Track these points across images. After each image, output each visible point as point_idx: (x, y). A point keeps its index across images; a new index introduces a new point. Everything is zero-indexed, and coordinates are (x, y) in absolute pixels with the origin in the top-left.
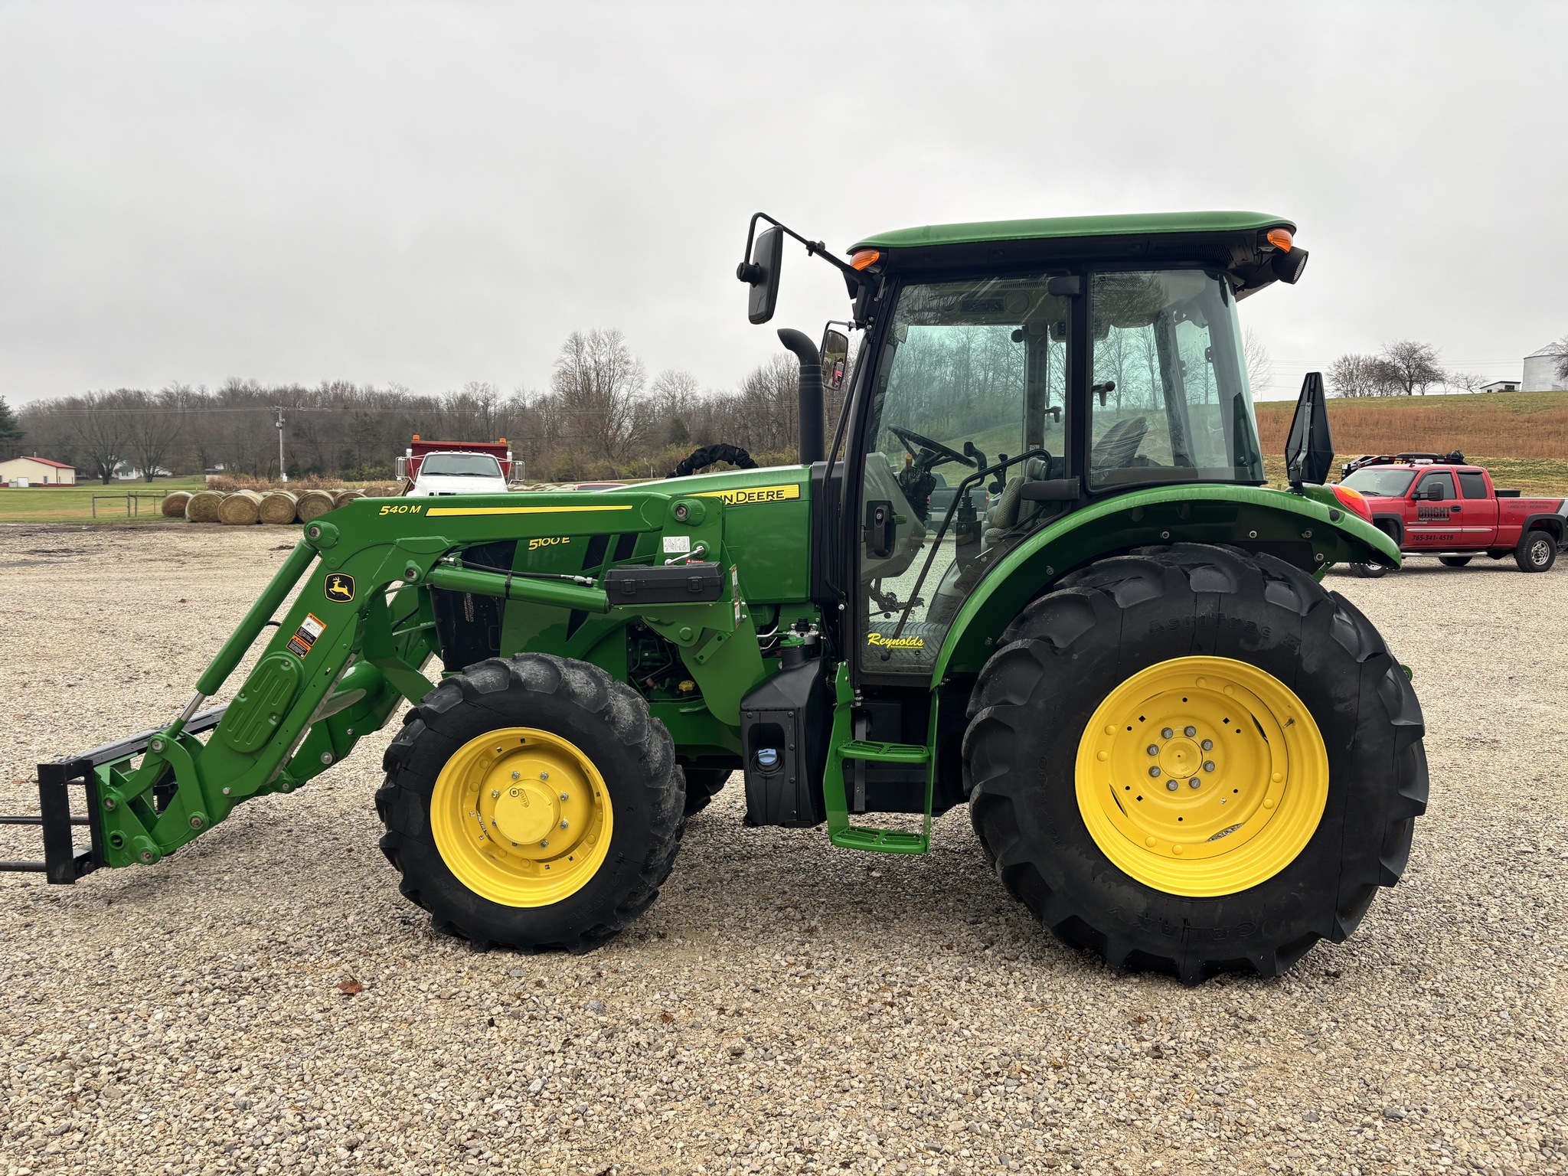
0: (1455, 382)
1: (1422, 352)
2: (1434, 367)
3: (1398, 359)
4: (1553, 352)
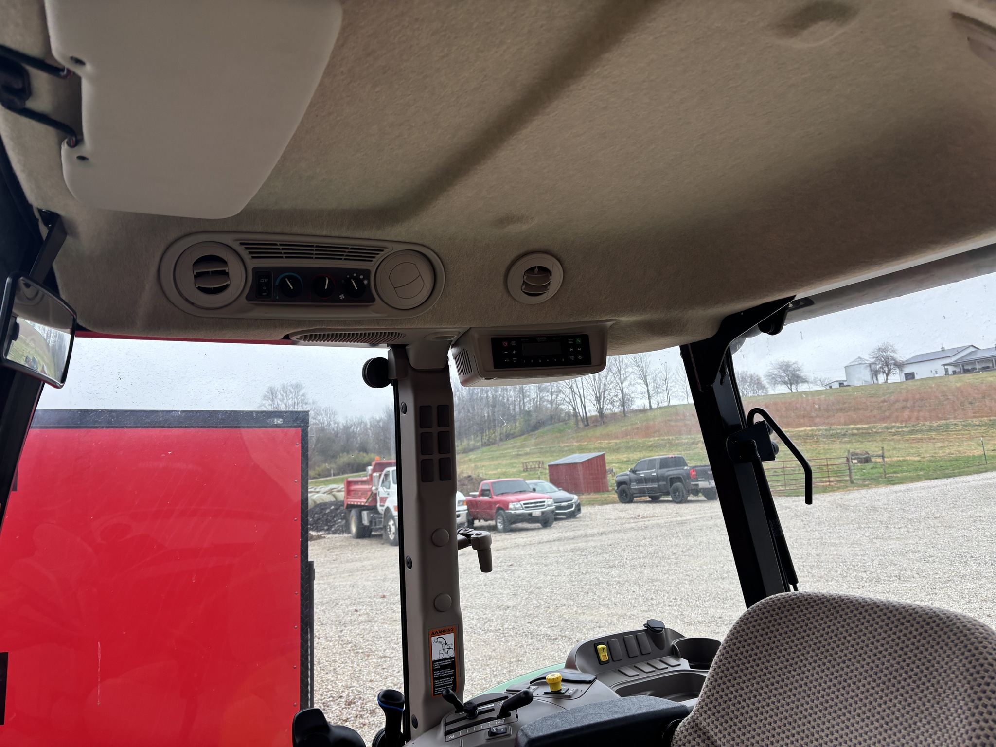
0: (815, 382)
1: (793, 366)
2: (802, 375)
3: (781, 371)
4: (860, 362)
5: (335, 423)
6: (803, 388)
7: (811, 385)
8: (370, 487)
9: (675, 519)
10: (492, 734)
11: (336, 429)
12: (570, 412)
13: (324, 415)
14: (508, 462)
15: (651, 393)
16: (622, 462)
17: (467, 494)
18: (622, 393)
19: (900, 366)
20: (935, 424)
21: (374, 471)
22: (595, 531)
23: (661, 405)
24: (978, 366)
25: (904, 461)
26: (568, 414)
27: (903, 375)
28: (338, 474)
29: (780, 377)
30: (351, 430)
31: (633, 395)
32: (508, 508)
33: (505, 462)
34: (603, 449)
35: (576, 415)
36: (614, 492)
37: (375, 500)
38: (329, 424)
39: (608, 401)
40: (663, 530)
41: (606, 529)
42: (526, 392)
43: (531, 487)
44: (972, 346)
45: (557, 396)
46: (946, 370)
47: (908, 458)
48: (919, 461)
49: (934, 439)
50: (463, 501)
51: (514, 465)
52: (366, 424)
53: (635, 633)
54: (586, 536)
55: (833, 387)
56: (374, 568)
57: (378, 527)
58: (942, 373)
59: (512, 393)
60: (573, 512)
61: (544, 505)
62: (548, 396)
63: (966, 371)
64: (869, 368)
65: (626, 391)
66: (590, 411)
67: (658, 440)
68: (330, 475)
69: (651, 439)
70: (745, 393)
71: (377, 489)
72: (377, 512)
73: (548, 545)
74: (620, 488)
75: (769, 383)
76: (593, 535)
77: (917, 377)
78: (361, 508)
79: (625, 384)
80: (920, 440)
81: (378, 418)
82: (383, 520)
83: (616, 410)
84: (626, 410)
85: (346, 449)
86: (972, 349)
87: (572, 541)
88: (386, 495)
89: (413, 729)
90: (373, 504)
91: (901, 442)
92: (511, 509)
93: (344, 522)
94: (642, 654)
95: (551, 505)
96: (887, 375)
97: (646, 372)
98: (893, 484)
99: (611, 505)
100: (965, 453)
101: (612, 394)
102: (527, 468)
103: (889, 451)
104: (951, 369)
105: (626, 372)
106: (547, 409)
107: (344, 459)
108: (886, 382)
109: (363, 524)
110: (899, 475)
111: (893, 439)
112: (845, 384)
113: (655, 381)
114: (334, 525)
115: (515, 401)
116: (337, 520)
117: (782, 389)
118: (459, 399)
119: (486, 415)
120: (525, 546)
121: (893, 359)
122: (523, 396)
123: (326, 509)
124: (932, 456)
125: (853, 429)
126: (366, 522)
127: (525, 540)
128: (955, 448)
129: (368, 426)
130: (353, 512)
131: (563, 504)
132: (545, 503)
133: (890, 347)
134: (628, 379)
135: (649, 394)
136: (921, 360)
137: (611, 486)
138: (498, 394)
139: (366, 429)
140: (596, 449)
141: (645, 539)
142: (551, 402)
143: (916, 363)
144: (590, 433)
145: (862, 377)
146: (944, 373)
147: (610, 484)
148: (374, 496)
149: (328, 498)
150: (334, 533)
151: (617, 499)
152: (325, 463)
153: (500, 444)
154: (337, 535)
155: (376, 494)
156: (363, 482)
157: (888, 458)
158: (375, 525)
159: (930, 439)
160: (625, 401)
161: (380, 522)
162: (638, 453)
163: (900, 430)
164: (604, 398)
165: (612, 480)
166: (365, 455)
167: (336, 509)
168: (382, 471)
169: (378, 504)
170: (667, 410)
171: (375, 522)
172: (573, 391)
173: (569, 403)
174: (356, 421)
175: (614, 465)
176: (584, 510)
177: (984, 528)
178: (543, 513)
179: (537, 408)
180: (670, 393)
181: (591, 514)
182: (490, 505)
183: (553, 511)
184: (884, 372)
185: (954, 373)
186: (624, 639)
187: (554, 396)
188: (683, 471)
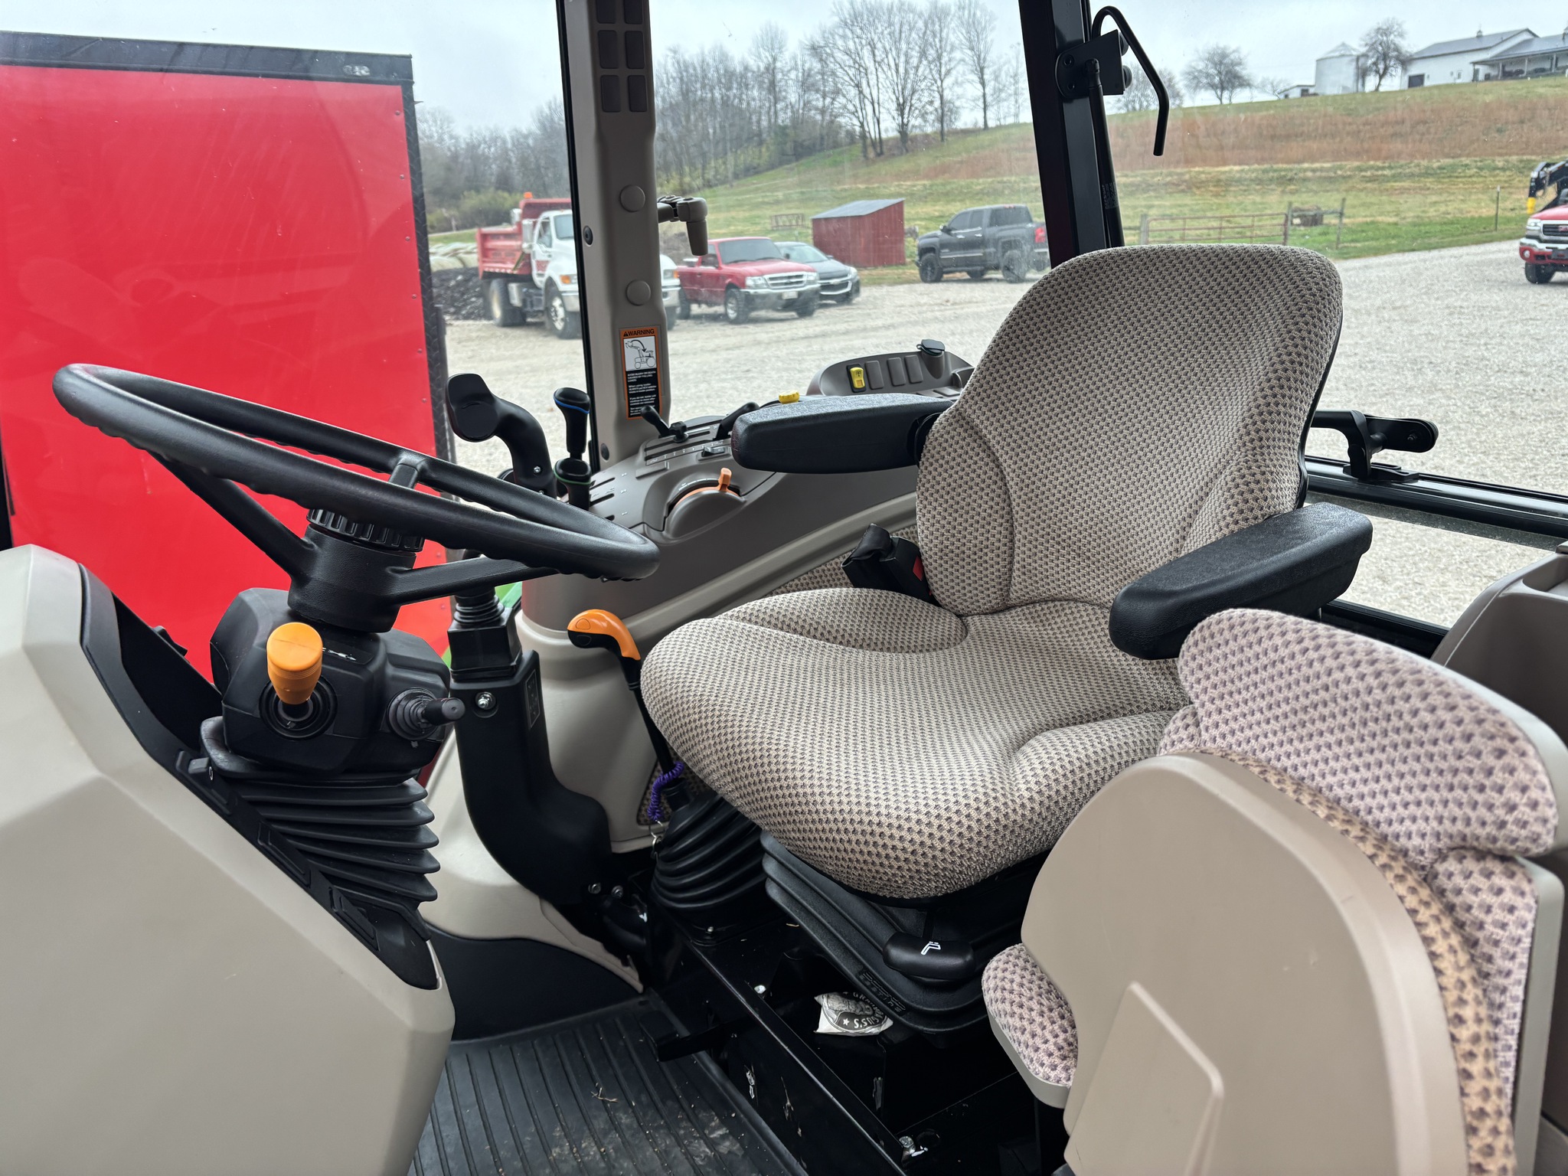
1: (1232, 57)
3: (1210, 65)
4: (1343, 52)
5: (451, 137)
6: (1241, 96)
7: (1255, 92)
8: (519, 243)
9: (1003, 306)
10: (706, 454)
11: (453, 149)
12: (854, 131)
13: (431, 123)
14: (747, 214)
15: (989, 99)
16: (931, 219)
17: (678, 260)
18: (942, 97)
20: (1436, 165)
21: (524, 216)
22: (879, 323)
23: (1003, 123)
24: (1527, 68)
25: (1372, 223)
26: (850, 134)
27: (1406, 79)
28: (464, 227)
29: (1208, 75)
30: (480, 151)
31: (957, 103)
32: (744, 285)
33: (742, 215)
34: (900, 195)
35: (863, 135)
36: (914, 265)
37: (529, 265)
38: (441, 140)
39: (917, 112)
40: (983, 322)
41: (897, 320)
42: (780, 91)
43: (783, 252)
44: (1528, 31)
45: (834, 99)
46: (1476, 72)
47: (1380, 219)
48: (1396, 224)
49: (1428, 189)
50: (673, 272)
51: (757, 220)
52: (504, 142)
53: (903, 356)
54: (865, 330)
55: (1291, 96)
56: (534, 370)
57: (536, 309)
58: (1467, 78)
59: (755, 93)
60: (848, 295)
61: (801, 282)
62: (817, 99)
63: (1507, 75)
64: (1354, 64)
65: (947, 94)
66: (886, 130)
67: (992, 182)
68: (450, 229)
69: (981, 181)
70: (1145, 104)
71: (531, 247)
72: (534, 286)
73: (805, 343)
74: (925, 258)
75: (1187, 86)
76: (875, 329)
77: (1427, 83)
78: (508, 278)
79: (948, 82)
80: (1403, 191)
81: (525, 132)
82: (543, 298)
83: (929, 130)
84: (946, 129)
85: (475, 184)
86: (1526, 36)
87: (842, 337)
88: (544, 258)
89: (602, 460)
90: (525, 272)
91: (1377, 193)
92: (750, 287)
93: (481, 301)
94: (911, 383)
95: (813, 282)
96: (1381, 77)
97: (985, 59)
98: (1346, 259)
99: (906, 286)
100: (1469, 212)
101: (925, 99)
102: (778, 226)
103: (1354, 207)
104: (1483, 70)
105: (950, 60)
106: (815, 122)
107: (472, 201)
108: (1377, 89)
109: (511, 305)
110: (1359, 245)
111: (1365, 188)
112: (1312, 91)
113: (996, 78)
114: (464, 306)
115: (760, 107)
116: (469, 299)
117: (1207, 98)
118: (664, 100)
119: (711, 131)
120: (769, 344)
121: (1397, 49)
122: (775, 98)
123: (449, 280)
124: (1418, 217)
125: (1305, 170)
126: (516, 301)
127: (771, 335)
128: (1456, 205)
129: (509, 146)
130: (495, 285)
131: (832, 282)
132: (804, 279)
133: (1396, 27)
134: (954, 72)
135: (985, 102)
137: (911, 256)
138: (731, 94)
139: (506, 151)
140: (890, 196)
141: (953, 334)
142: (823, 111)
143: (1432, 57)
144: (884, 168)
145: (1340, 81)
146: (1471, 77)
147: (908, 253)
148: (526, 259)
149: (452, 264)
150: (467, 317)
151: (918, 276)
152: (440, 206)
153: (735, 183)
154: (470, 322)
155: (528, 256)
156: (508, 236)
157: (1349, 217)
158: (532, 306)
159: (1421, 189)
160: (945, 111)
161: (540, 300)
162: (958, 204)
163: (1380, 173)
164: (911, 105)
165: (911, 246)
166: (506, 195)
167: (466, 281)
168: (537, 216)
169: (535, 272)
170: (1013, 131)
171: (531, 302)
172: (861, 92)
173: (853, 113)
174: (487, 134)
175: (918, 222)
176: (865, 292)
177: (1461, 324)
178: (800, 294)
179: (797, 122)
180: (1020, 101)
181: (875, 298)
182: (716, 278)
183: (816, 292)
184: (1377, 72)
185: (1488, 77)
186: (888, 362)
187: (828, 100)
188: (1024, 231)
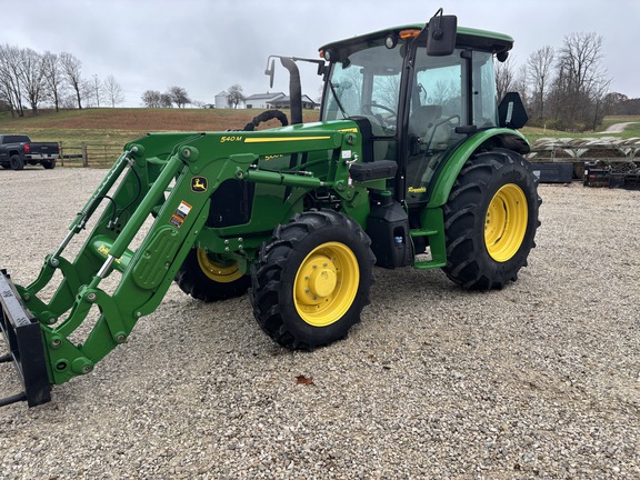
0: (195, 103)
1: (182, 91)
2: (187, 98)
3: (174, 93)
4: (223, 94)
7: (193, 105)
12: (6, 104)
15: (81, 96)
18: (55, 93)
19: (244, 100)
23: (90, 107)
24: (283, 105)
27: (246, 106)
29: (174, 97)
35: (12, 107)
39: (41, 98)
44: (282, 93)
55: (207, 108)
58: (265, 107)
64: (227, 98)
65: (58, 92)
66: (25, 105)
77: (253, 108)
79: (58, 87)
83: (49, 107)
84: (59, 107)
96: (236, 104)
97: (77, 79)
101: (46, 93)
105: (59, 78)
108: (236, 108)
112: (214, 107)
121: (240, 95)
133: (239, 87)
134: (61, 83)
136: (255, 98)
143: (253, 99)
144: (23, 122)
145: (223, 104)
160: (57, 100)
164: (38, 95)
172: (9, 87)
188: (19, 146)
